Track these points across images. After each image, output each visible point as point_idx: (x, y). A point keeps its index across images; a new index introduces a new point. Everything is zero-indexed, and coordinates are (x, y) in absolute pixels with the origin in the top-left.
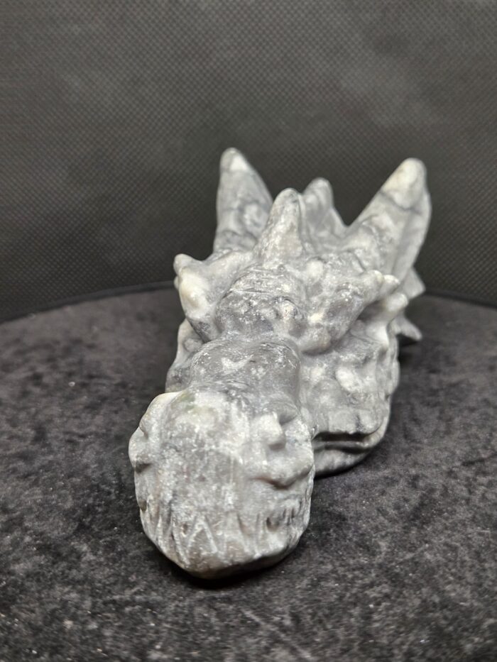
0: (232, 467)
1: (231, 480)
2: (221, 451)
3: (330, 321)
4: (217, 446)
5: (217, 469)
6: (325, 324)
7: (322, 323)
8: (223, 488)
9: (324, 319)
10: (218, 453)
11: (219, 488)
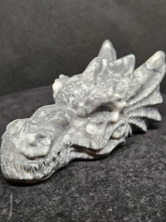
0: (14, 147)
1: (13, 152)
2: (13, 141)
3: (86, 106)
4: (12, 140)
5: (10, 147)
6: (84, 107)
7: (83, 106)
8: (10, 153)
9: (84, 105)
10: (12, 142)
11: (9, 153)
